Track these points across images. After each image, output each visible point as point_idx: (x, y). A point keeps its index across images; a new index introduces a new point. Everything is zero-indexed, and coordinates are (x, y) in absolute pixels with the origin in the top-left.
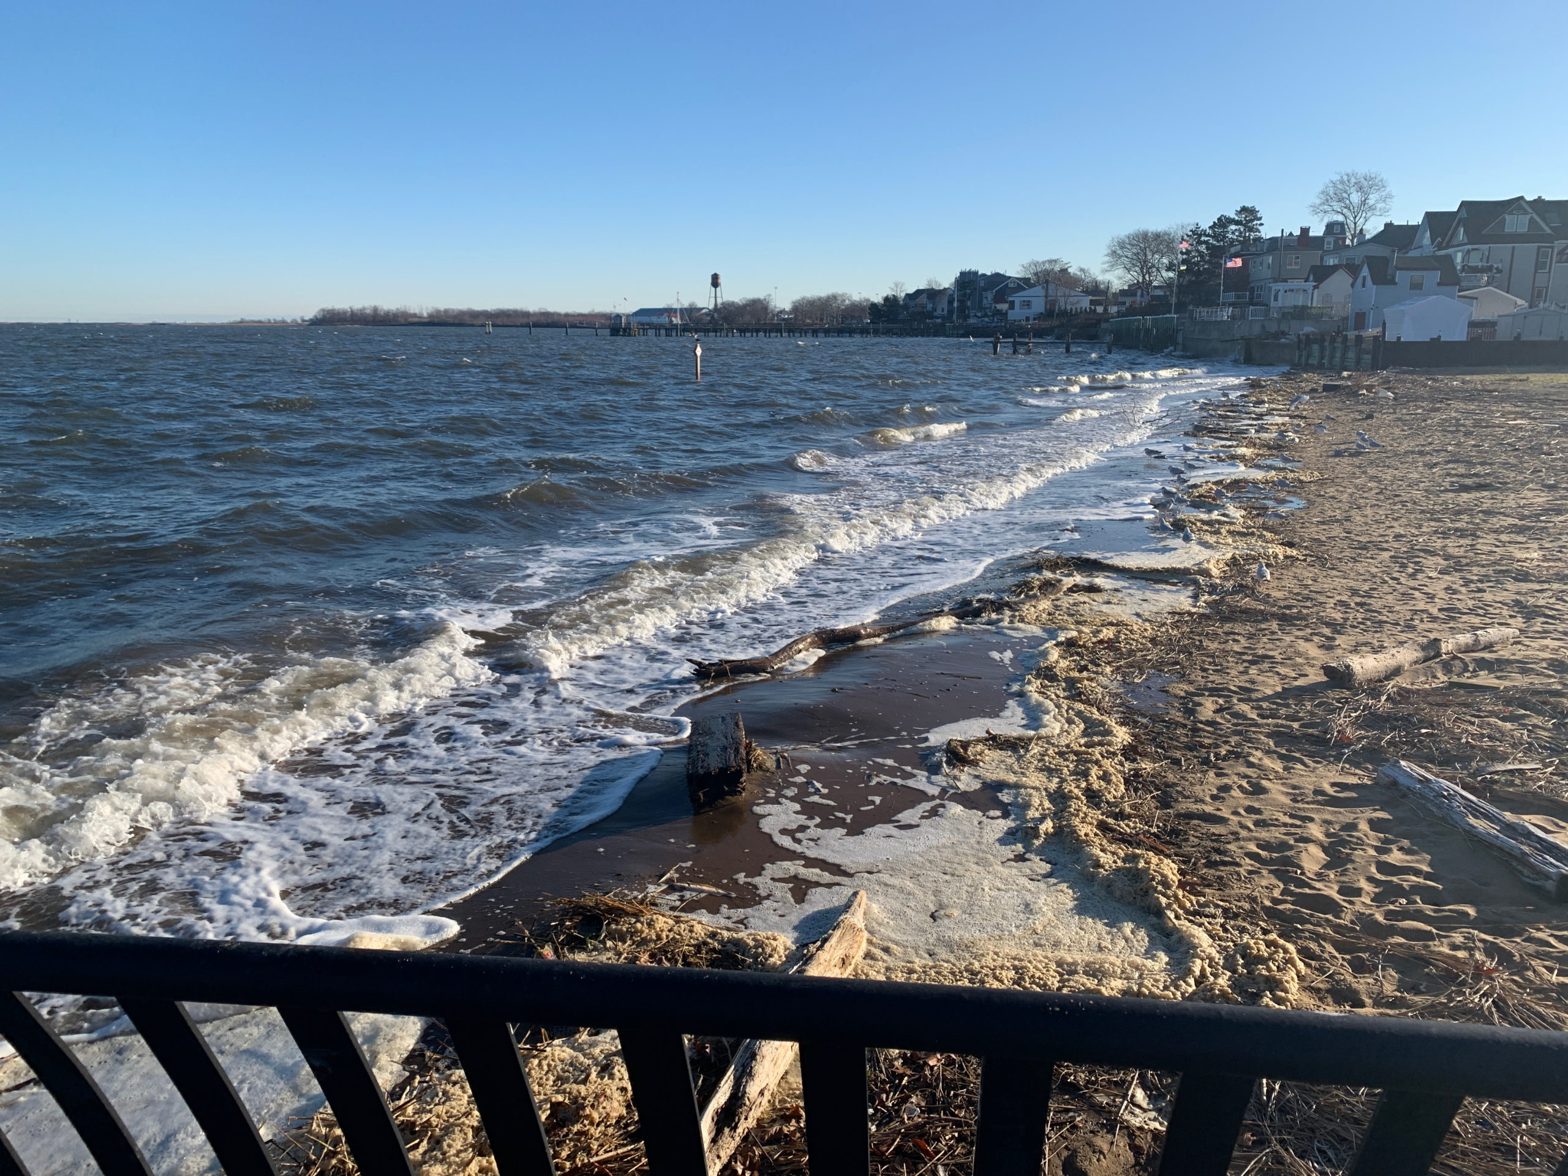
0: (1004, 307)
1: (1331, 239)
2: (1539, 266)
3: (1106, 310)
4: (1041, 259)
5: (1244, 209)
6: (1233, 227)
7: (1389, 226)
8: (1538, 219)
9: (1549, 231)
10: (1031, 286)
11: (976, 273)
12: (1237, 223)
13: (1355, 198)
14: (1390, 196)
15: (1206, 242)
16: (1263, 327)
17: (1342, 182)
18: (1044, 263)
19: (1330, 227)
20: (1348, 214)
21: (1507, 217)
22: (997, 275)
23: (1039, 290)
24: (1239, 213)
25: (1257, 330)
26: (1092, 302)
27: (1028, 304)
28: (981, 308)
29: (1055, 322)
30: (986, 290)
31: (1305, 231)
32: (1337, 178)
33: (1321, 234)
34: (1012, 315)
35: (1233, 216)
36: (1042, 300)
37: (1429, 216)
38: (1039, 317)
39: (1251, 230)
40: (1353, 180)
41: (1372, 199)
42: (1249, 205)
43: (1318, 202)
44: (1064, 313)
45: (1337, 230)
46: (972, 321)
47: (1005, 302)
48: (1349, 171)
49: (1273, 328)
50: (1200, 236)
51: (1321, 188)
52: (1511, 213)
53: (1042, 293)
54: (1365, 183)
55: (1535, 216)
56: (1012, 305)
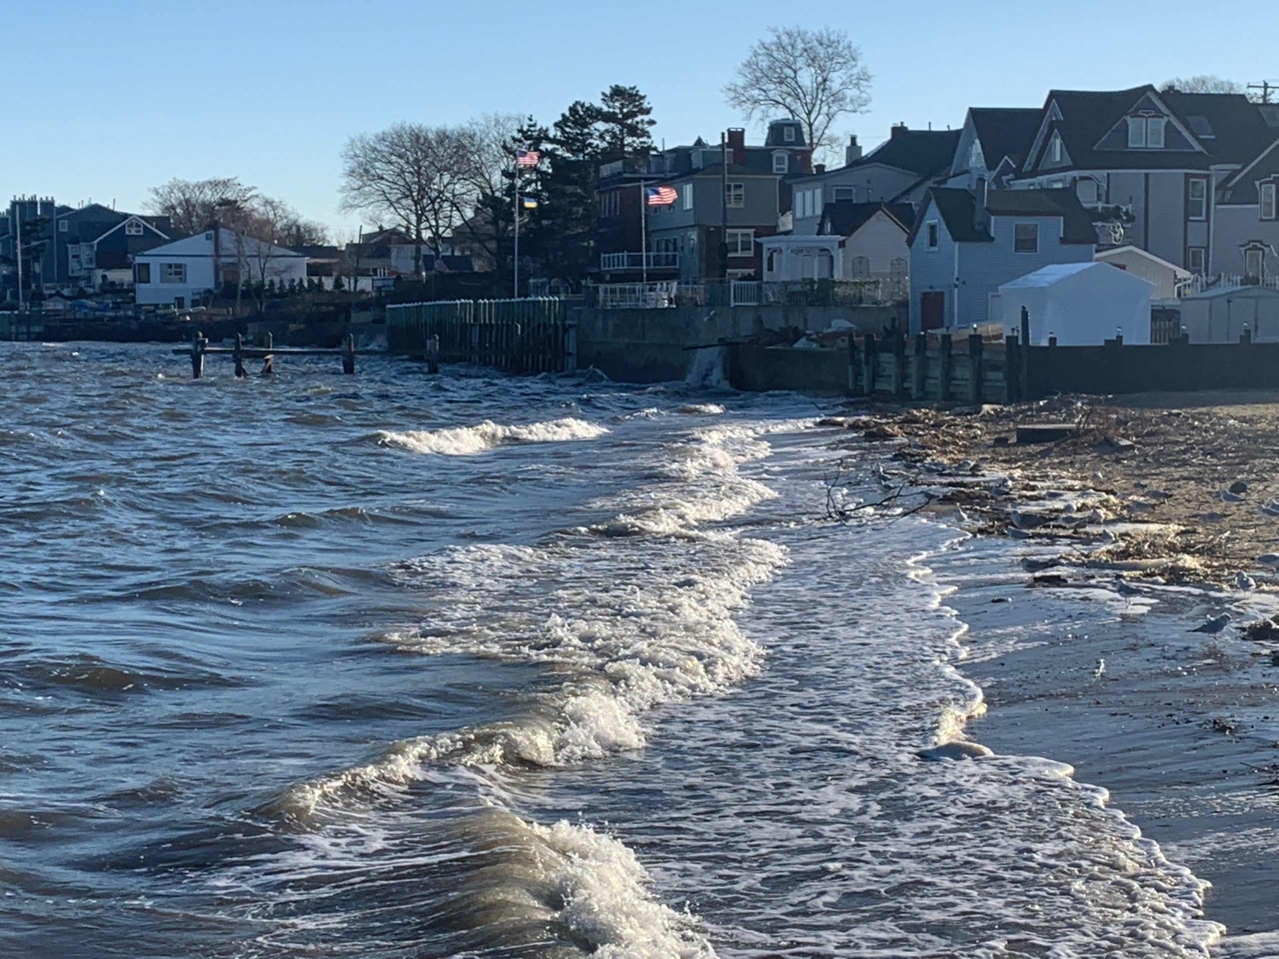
0: (124, 276)
1: (781, 154)
2: (1190, 209)
3: (338, 284)
4: (193, 180)
5: (617, 92)
6: (601, 126)
7: (899, 132)
8: (1180, 127)
9: (1198, 148)
10: (176, 235)
11: (48, 205)
12: (608, 118)
13: (807, 78)
14: (865, 77)
15: (550, 154)
16: (759, 321)
17: (781, 46)
18: (201, 187)
19: (776, 129)
20: (797, 106)
21: (1129, 119)
22: (96, 210)
23: (199, 243)
24: (606, 98)
25: (746, 327)
26: (312, 270)
27: (178, 272)
28: (65, 278)
29: (241, 310)
30: (75, 241)
31: (736, 137)
32: (770, 38)
33: (761, 143)
34: (145, 294)
35: (598, 104)
36: (208, 265)
37: (975, 114)
38: (205, 298)
39: (633, 131)
40: (800, 46)
41: (836, 80)
42: (626, 84)
43: (741, 82)
44: (256, 292)
45: (789, 135)
46: (50, 305)
47: (128, 266)
48: (790, 27)
49: (776, 321)
50: (538, 140)
51: (747, 56)
52: (1135, 115)
53: (208, 247)
54: (821, 51)
55: (1173, 119)
56: (143, 274)
